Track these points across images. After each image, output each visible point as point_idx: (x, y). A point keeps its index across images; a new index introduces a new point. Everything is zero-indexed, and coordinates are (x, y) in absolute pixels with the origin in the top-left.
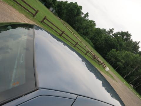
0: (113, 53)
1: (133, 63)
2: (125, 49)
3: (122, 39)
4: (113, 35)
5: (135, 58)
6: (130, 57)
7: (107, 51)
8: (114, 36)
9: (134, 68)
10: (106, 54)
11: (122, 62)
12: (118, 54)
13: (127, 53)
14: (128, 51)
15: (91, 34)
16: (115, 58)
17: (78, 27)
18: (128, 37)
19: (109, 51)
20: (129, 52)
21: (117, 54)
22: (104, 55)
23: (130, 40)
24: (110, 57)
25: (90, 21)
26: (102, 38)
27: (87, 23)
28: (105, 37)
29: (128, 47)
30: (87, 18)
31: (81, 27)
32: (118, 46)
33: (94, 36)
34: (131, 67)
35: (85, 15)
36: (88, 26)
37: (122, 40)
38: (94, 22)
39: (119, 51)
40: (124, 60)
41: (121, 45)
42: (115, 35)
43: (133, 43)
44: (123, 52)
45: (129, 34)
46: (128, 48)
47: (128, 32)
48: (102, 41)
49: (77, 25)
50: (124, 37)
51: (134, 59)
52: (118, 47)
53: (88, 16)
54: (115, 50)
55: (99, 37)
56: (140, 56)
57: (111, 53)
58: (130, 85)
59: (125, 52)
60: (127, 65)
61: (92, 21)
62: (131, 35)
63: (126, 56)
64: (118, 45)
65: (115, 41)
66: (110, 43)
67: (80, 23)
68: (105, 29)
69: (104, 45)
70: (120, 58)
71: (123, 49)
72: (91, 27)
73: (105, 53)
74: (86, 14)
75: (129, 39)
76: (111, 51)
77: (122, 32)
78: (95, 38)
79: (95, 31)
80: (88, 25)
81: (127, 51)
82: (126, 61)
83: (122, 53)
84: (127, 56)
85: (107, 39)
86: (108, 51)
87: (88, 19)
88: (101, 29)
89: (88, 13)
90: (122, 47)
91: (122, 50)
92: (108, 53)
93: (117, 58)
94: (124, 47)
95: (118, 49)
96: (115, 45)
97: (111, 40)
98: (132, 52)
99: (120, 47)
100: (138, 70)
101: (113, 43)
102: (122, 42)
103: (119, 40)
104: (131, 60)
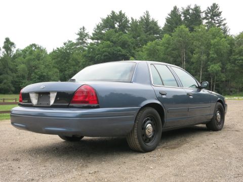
2: (137, 45)
3: (116, 31)
4: (92, 39)
5: (167, 45)
6: (158, 50)
8: (98, 39)
13: (147, 50)
14: (146, 45)
15: (50, 73)
17: (14, 83)
18: (121, 21)
20: (149, 44)
23: (130, 22)
25: (24, 51)
26: (79, 62)
27: (25, 60)
28: (85, 56)
29: (138, 36)
30: (14, 51)
31: (18, 77)
32: (122, 50)
33: (61, 71)
35: (4, 47)
36: (32, 63)
37: (117, 34)
38: (34, 45)
41: (124, 45)
42: (97, 35)
43: (140, 22)
44: (140, 53)
45: (118, 13)
46: (141, 40)
47: (113, 13)
49: (5, 81)
50: (116, 26)
51: (167, 48)
53: (12, 44)
55: (73, 66)
56: (171, 35)
59: (143, 50)
61: (28, 47)
62: (123, 12)
63: (149, 55)
64: (120, 48)
65: (109, 46)
66: (102, 57)
67: (9, 72)
68: (69, 42)
71: (134, 48)
72: (39, 60)
74: (5, 43)
75: (127, 21)
77: (103, 20)
78: (66, 72)
79: (54, 61)
80: (30, 60)
81: (144, 46)
84: (152, 52)
85: (90, 55)
87: (17, 50)
88: (63, 48)
89: (7, 40)
90: (129, 46)
91: (134, 51)
94: (132, 43)
95: (126, 55)
96: (115, 52)
97: (99, 50)
98: (152, 40)
99: (126, 48)
100: (192, 60)
101: (107, 54)
102: (120, 37)
103: (112, 38)
104: (165, 54)
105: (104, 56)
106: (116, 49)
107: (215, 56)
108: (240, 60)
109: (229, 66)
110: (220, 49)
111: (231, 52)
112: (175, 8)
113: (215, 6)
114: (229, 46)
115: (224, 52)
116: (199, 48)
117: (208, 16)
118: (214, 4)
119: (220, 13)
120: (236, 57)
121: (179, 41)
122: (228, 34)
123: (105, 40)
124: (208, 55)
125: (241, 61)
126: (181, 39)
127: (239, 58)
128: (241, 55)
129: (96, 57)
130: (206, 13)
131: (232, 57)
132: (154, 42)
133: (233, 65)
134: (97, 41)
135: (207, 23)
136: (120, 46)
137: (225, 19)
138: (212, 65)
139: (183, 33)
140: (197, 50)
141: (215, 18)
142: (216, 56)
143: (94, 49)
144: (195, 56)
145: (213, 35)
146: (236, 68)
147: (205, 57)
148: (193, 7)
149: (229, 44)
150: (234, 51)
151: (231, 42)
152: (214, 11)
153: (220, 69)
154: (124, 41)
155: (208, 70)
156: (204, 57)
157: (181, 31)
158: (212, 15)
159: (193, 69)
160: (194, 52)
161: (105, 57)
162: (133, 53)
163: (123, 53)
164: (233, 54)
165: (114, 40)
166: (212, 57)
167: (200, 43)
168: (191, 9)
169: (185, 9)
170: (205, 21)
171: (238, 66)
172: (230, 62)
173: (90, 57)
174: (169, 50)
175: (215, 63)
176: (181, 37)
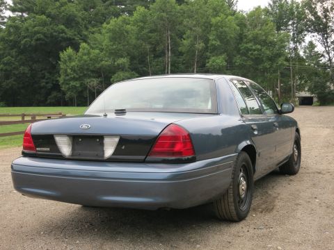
0: (73, 64)
1: (150, 43)
2: (90, 22)
4: (13, 10)
5: (142, 24)
6: (127, 32)
7: (47, 75)
8: (22, 11)
9: (163, 54)
10: (56, 87)
11: (121, 68)
12: (89, 54)
13: (110, 31)
16: (92, 71)
19: (54, 69)
20: (113, 21)
21: (85, 57)
22: (54, 94)
24: (77, 84)
29: (91, 8)
32: (66, 30)
34: (156, 56)
39: (83, 45)
40: (122, 57)
41: (70, 21)
42: (22, 5)
44: (97, 36)
46: (96, 14)
48: (5, 59)
51: (142, 28)
52: (70, 33)
54: (70, 50)
56: (147, 7)
57: (69, 71)
59: (104, 31)
60: (142, 61)
63: (113, 39)
64: (62, 27)
65: (44, 24)
66: (33, 42)
69: (23, 64)
70: (107, 62)
71: (87, 29)
73: (50, 86)
76: (62, 66)
81: (105, 25)
82: (128, 55)
83: (96, 40)
84: (118, 36)
85: (11, 38)
86: (50, 73)
90: (78, 23)
91: (86, 33)
92: (61, 80)
93: (100, 68)
94: (83, 20)
95: (74, 39)
96: (55, 34)
97: (28, 30)
98: (117, 15)
99: (72, 27)
100: (180, 49)
101: (42, 36)
102: (63, 8)
103: (49, 10)
104: (138, 39)
105: (37, 40)
106: (56, 29)
108: (255, 50)
109: (238, 60)
110: (225, 32)
111: (241, 37)
114: (238, 28)
115: (231, 37)
116: (191, 29)
120: (249, 45)
121: (161, 19)
122: (235, 8)
123: (37, 14)
124: (207, 41)
125: (256, 52)
126: (164, 14)
127: (254, 47)
128: (256, 44)
129: (22, 42)
131: (243, 46)
132: (120, 18)
133: (244, 58)
134: (20, 14)
136: (63, 24)
138: (213, 58)
139: (167, 5)
140: (188, 32)
142: (219, 43)
143: (17, 28)
144: (185, 42)
145: (214, 9)
146: (249, 63)
147: (202, 44)
149: (238, 25)
150: (245, 36)
151: (242, 22)
153: (225, 63)
154: (70, 16)
155: (207, 65)
156: (200, 45)
159: (183, 64)
160: (184, 36)
161: (38, 42)
162: (85, 36)
163: (68, 36)
164: (245, 40)
165: (53, 12)
166: (212, 45)
167: (194, 22)
171: (252, 59)
172: (239, 54)
173: (11, 41)
174: (146, 31)
175: (217, 55)
176: (163, 11)
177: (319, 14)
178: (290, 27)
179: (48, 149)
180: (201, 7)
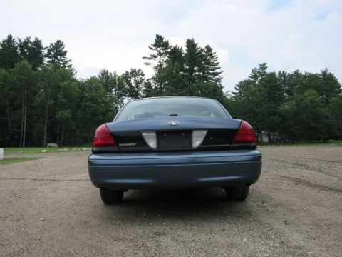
1: (9, 99)
9: (19, 107)
51: (3, 86)
56: (7, 71)
58: (50, 147)
100: (33, 104)
107: (65, 101)
108: (92, 107)
109: (80, 114)
110: (70, 93)
111: (82, 98)
112: (10, 37)
113: (59, 44)
114: (80, 91)
115: (75, 97)
117: (50, 53)
118: (58, 42)
119: (66, 52)
120: (88, 103)
121: (20, 80)
122: (74, 77)
124: (56, 99)
126: (22, 77)
127: (91, 105)
128: (93, 102)
130: (48, 50)
131: (83, 104)
133: (84, 112)
135: (49, 62)
137: (70, 60)
138: (62, 112)
139: (26, 70)
141: (59, 57)
144: (37, 99)
145: (62, 76)
146: (88, 116)
147: (54, 102)
148: (32, 40)
149: (80, 88)
150: (84, 96)
151: (83, 86)
152: (58, 49)
153: (70, 116)
155: (57, 116)
156: (51, 102)
157: (23, 67)
158: (55, 53)
159: (36, 116)
160: (37, 95)
164: (84, 100)
166: (61, 102)
168: (30, 42)
169: (23, 40)
170: (47, 60)
171: (90, 113)
172: (80, 109)
174: (6, 89)
175: (64, 109)
176: (22, 74)
177: (133, 84)
178: (114, 93)
179: (134, 144)
180: (52, 74)
